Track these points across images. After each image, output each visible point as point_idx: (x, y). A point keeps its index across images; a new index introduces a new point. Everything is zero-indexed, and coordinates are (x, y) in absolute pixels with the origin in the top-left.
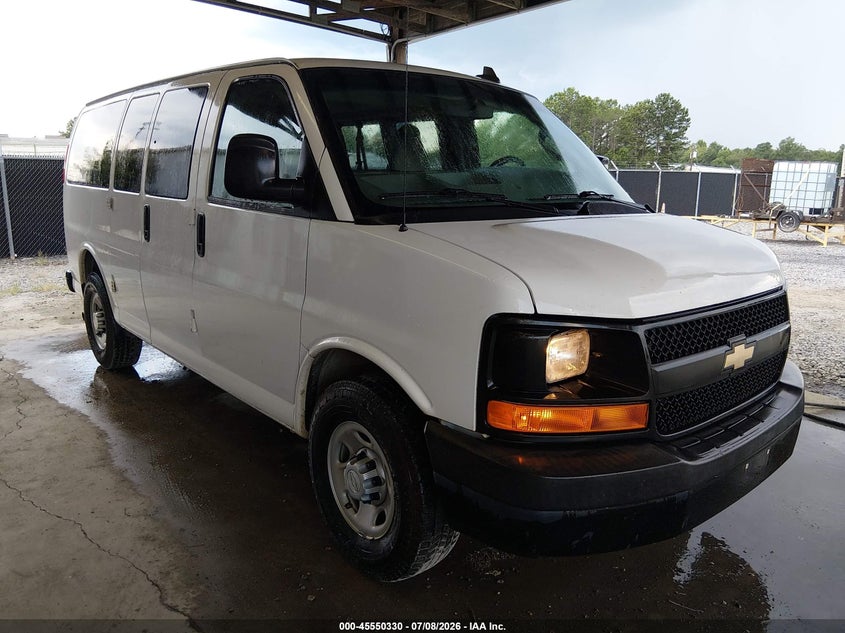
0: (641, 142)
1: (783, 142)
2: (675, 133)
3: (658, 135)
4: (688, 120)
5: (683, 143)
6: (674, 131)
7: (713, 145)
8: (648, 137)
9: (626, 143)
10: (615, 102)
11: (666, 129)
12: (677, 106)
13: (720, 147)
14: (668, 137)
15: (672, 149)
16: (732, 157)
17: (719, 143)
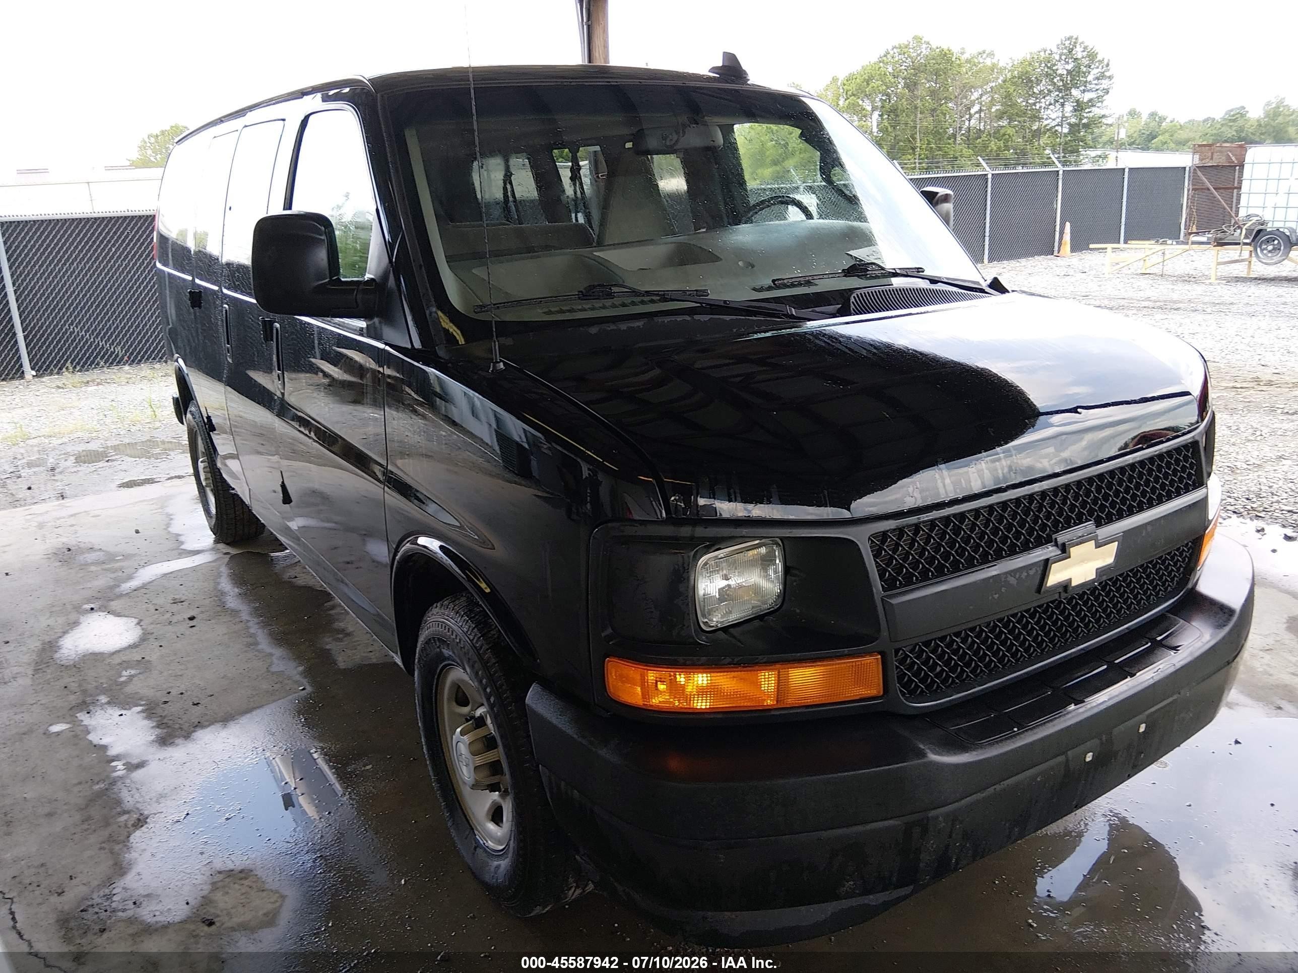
0: (1036, 117)
2: (1090, 100)
3: (1063, 105)
5: (1104, 116)
7: (1153, 115)
8: (1046, 108)
9: (1011, 119)
14: (1079, 107)
15: (1086, 126)
16: (1182, 135)
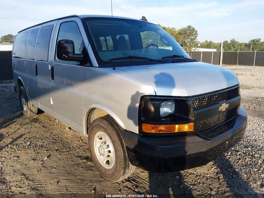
1: (231, 40)
4: (197, 34)
6: (193, 37)
10: (175, 29)
11: (190, 37)
12: (194, 29)
13: (212, 42)
17: (212, 41)
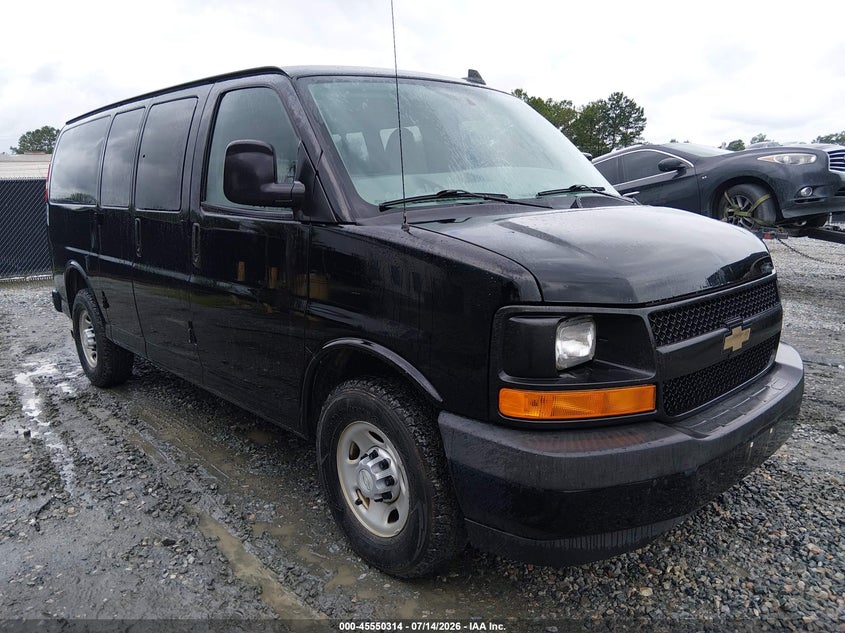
4: (644, 120)
6: (630, 131)
10: (570, 103)
11: (621, 128)
12: (632, 105)
